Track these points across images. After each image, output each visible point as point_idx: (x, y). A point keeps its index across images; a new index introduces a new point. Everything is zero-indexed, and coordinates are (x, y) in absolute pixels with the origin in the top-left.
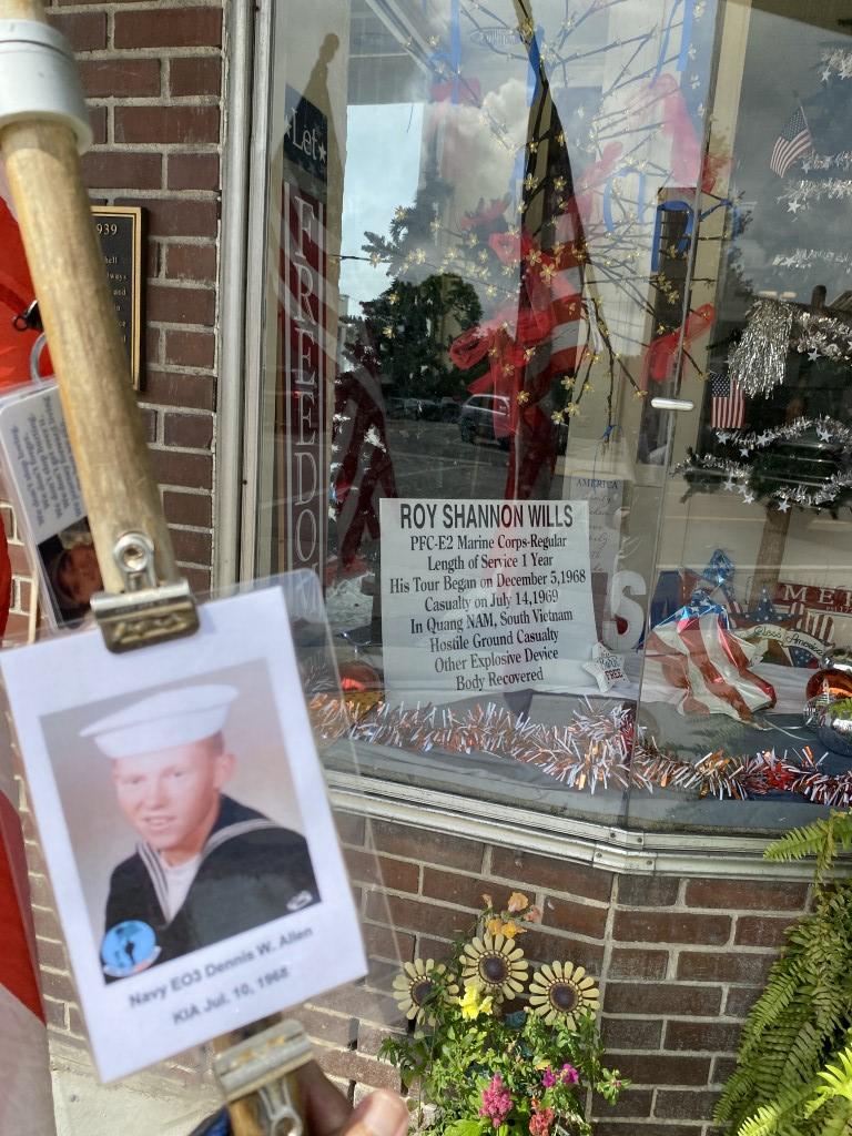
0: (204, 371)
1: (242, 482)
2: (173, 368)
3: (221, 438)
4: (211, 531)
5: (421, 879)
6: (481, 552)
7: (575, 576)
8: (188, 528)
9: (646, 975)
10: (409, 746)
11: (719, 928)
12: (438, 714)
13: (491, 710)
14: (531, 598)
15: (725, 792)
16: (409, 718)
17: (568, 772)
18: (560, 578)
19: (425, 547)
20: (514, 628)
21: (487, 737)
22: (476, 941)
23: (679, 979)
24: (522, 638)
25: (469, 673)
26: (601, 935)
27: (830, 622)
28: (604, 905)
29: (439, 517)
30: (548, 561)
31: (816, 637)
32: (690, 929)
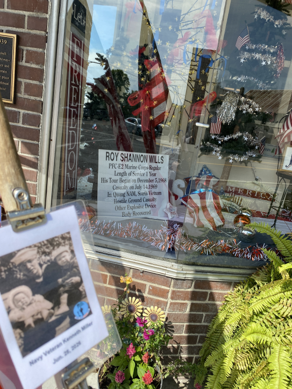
0: (38, 99)
1: (50, 140)
2: (26, 96)
3: (43, 124)
4: (38, 157)
5: (108, 279)
6: (133, 170)
7: (163, 180)
8: (30, 155)
9: (180, 311)
10: (106, 235)
11: (204, 296)
12: (117, 225)
13: (134, 224)
14: (148, 187)
15: (209, 252)
16: (106, 225)
17: (159, 245)
18: (158, 181)
19: (114, 167)
20: (142, 197)
21: (132, 233)
22: (126, 299)
23: (190, 311)
24: (145, 200)
25: (126, 211)
26: (166, 298)
27: (242, 199)
28: (168, 288)
29: (119, 157)
31: (237, 204)
32: (195, 296)
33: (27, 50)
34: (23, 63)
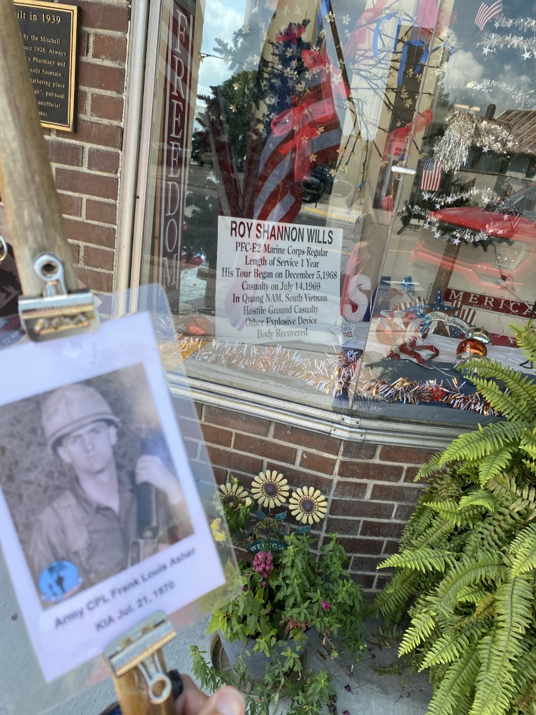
0: (115, 123)
1: (136, 197)
2: (95, 119)
3: (123, 168)
4: (116, 227)
5: (233, 439)
6: (277, 255)
7: (331, 275)
8: (101, 224)
9: (354, 496)
10: (230, 366)
11: (396, 473)
12: (249, 349)
13: (278, 350)
14: (304, 286)
15: (407, 399)
16: (231, 350)
17: (321, 384)
18: (322, 276)
19: (244, 249)
20: (293, 304)
21: (275, 363)
22: (261, 474)
23: (371, 499)
24: (297, 310)
25: (266, 328)
26: (331, 474)
27: (474, 313)
28: (334, 457)
29: (254, 231)
30: (316, 265)
31: (466, 321)
32: (380, 472)
33: (96, 35)
34: (89, 58)
